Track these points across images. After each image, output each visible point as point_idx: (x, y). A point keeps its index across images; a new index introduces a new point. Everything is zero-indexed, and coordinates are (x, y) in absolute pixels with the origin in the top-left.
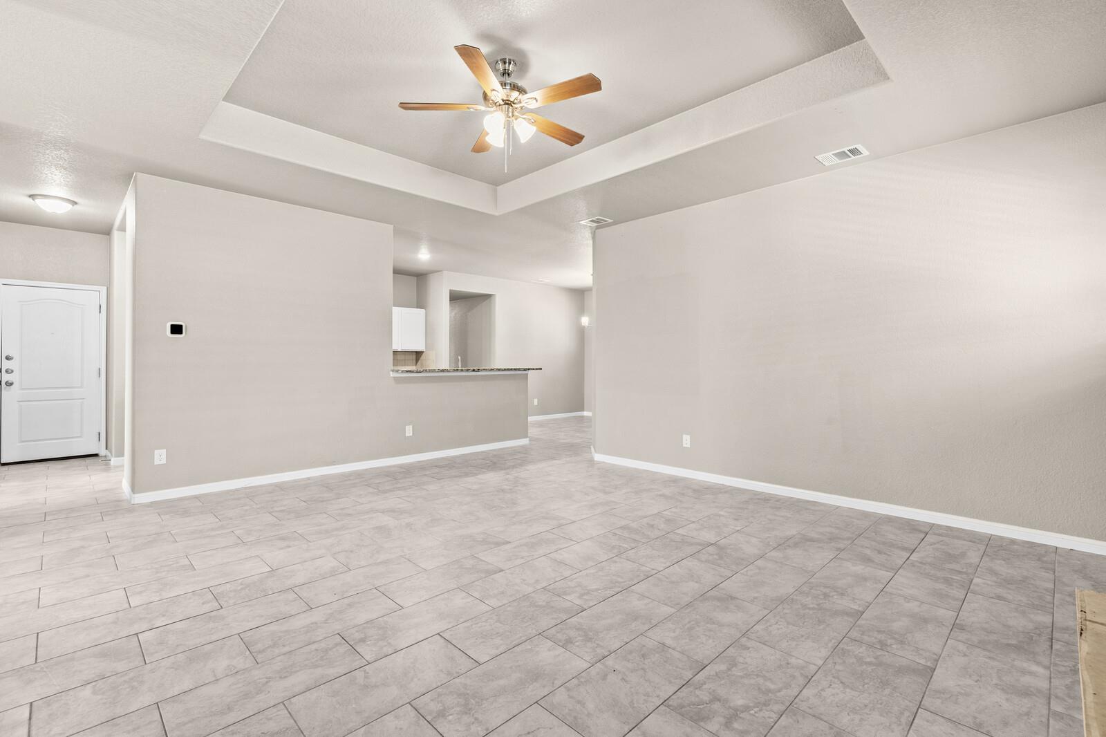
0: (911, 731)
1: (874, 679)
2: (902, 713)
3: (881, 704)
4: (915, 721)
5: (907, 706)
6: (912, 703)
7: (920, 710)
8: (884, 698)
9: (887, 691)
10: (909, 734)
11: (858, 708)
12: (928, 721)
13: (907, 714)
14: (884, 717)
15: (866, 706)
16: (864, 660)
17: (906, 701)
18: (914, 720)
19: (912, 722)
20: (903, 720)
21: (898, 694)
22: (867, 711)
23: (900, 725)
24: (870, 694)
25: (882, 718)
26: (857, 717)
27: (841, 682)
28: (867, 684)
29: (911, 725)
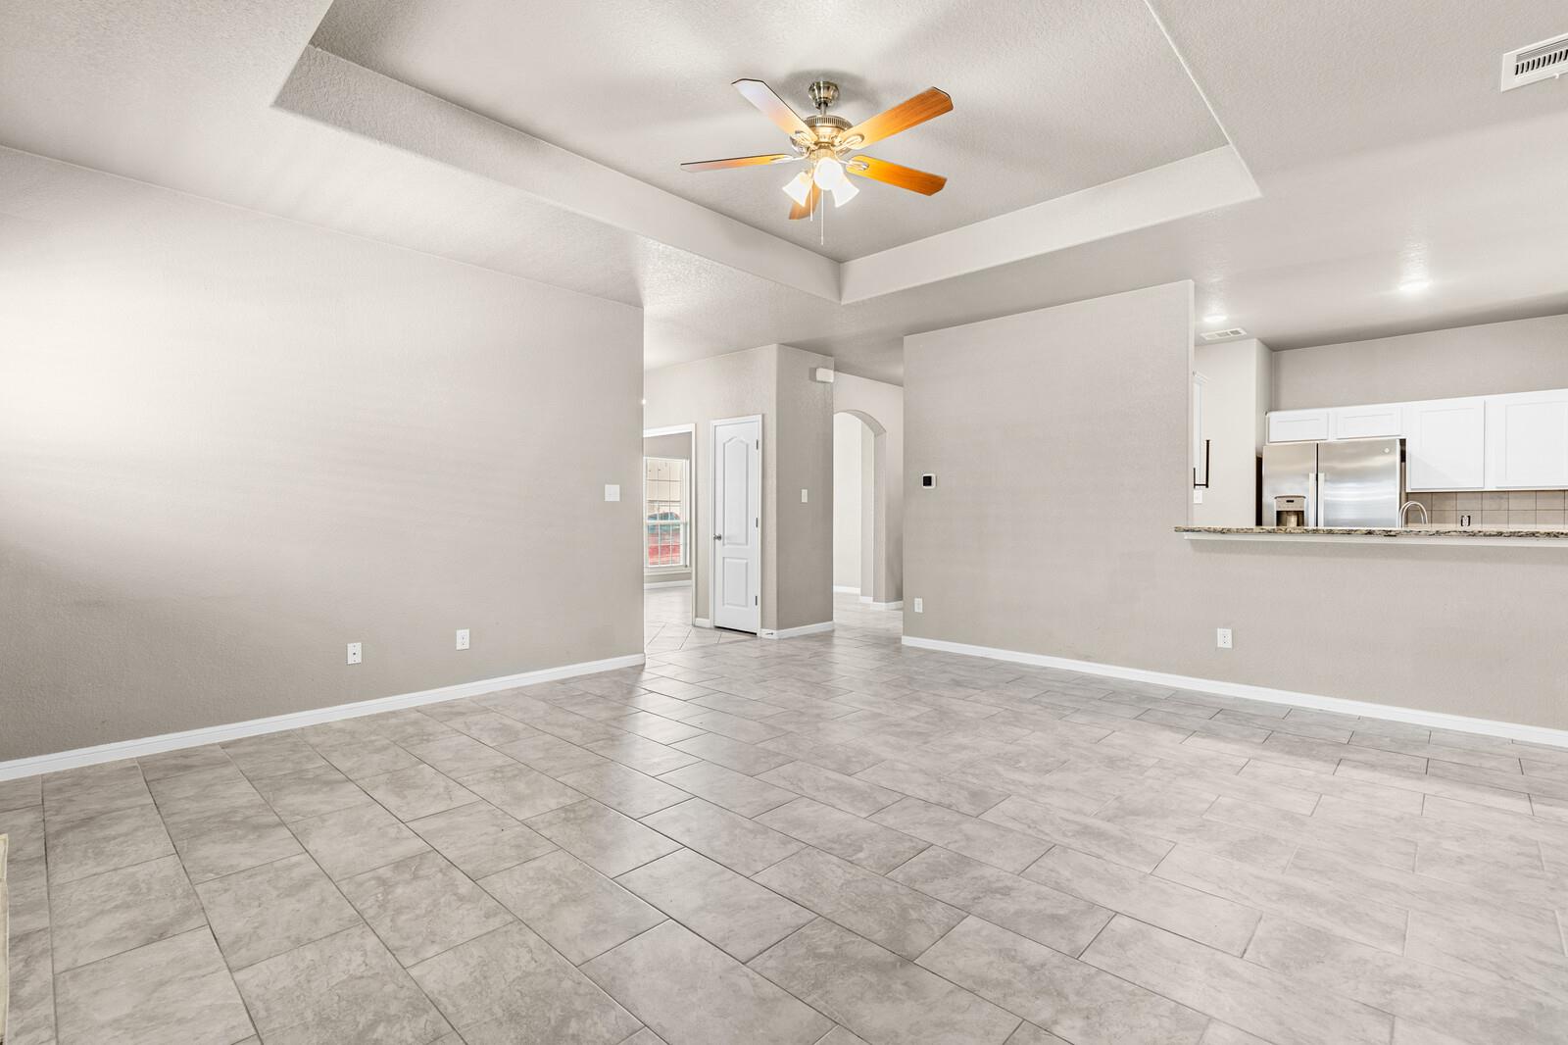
0: (241, 1002)
1: (340, 1013)
2: (267, 1010)
3: (298, 997)
4: (247, 1015)
5: (271, 1022)
6: (269, 1031)
7: (253, 1031)
8: (304, 1005)
9: (309, 1015)
10: (239, 997)
11: (312, 972)
12: (233, 1028)
13: (263, 1014)
14: (281, 989)
15: (309, 981)
16: (383, 1024)
17: (277, 1026)
18: (250, 1016)
19: (248, 1012)
20: (259, 1005)
21: (295, 1024)
22: (302, 978)
23: (258, 996)
24: (321, 995)
25: (281, 986)
26: (302, 966)
27: (362, 977)
28: (339, 1000)
29: (247, 1008)
